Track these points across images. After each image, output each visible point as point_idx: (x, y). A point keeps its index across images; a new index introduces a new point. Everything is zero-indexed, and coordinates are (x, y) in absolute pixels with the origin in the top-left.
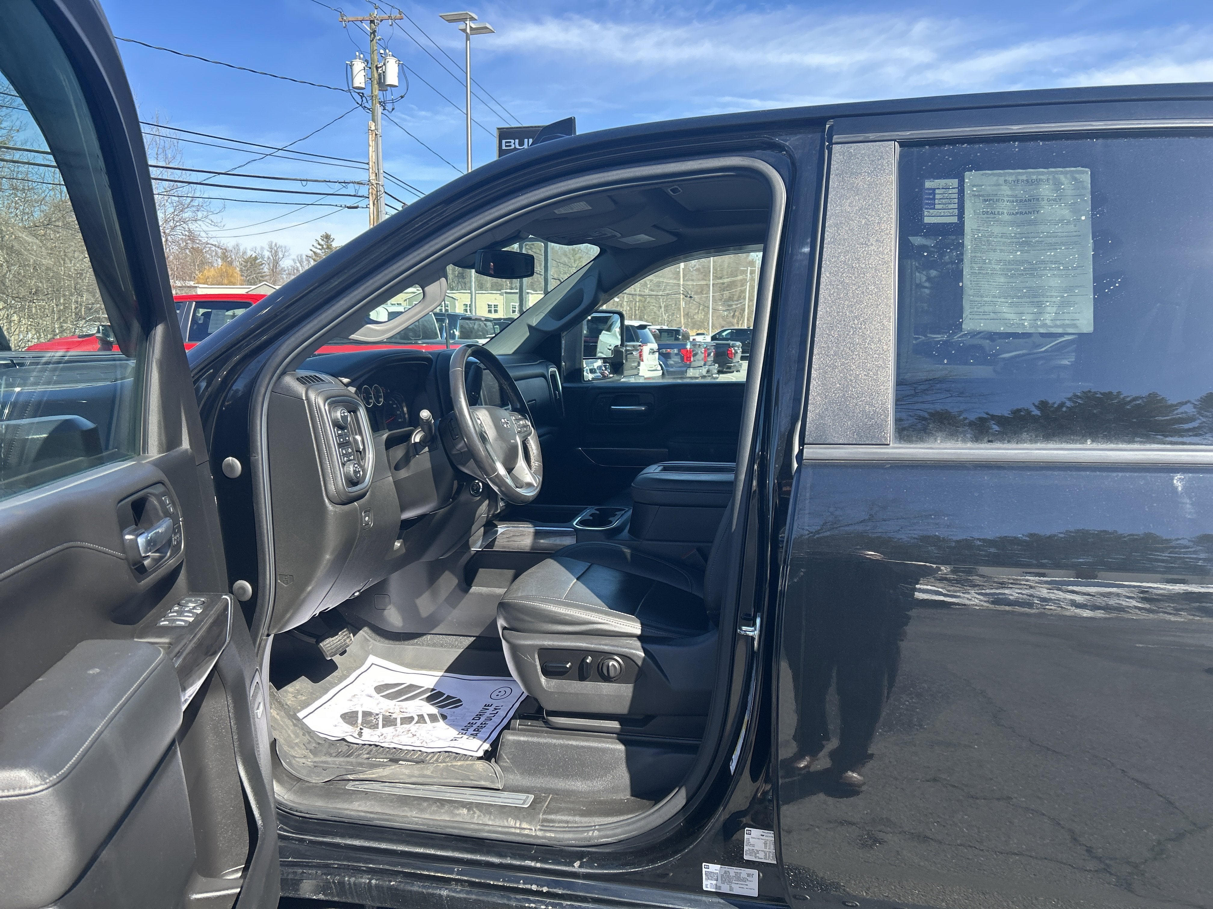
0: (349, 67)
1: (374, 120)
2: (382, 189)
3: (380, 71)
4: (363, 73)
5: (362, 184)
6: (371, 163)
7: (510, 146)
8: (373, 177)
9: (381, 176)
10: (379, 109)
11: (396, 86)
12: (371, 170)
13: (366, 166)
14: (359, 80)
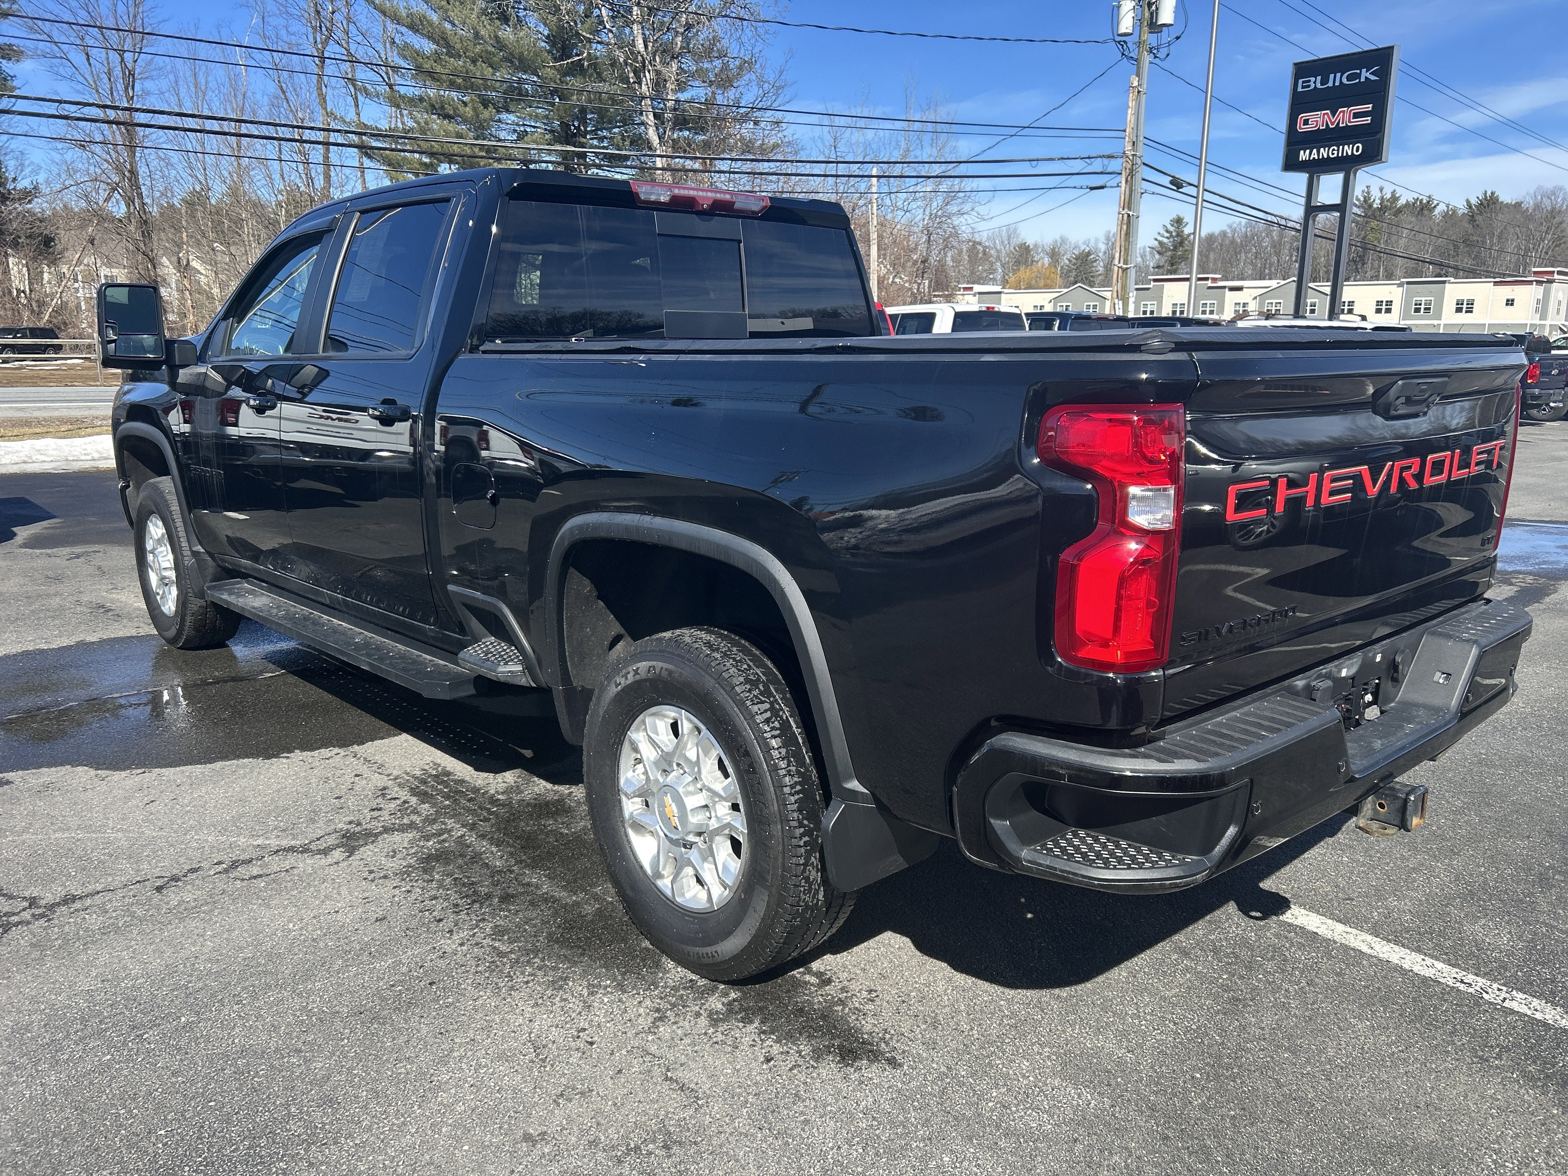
0: (1116, 9)
1: (1138, 75)
2: (1139, 161)
3: (1154, 8)
4: (1131, 14)
5: (1113, 157)
6: (1128, 130)
7: (1309, 86)
8: (1128, 147)
9: (1140, 145)
10: (1147, 58)
11: (1171, 25)
12: (1127, 138)
13: (1121, 134)
14: (1126, 24)
